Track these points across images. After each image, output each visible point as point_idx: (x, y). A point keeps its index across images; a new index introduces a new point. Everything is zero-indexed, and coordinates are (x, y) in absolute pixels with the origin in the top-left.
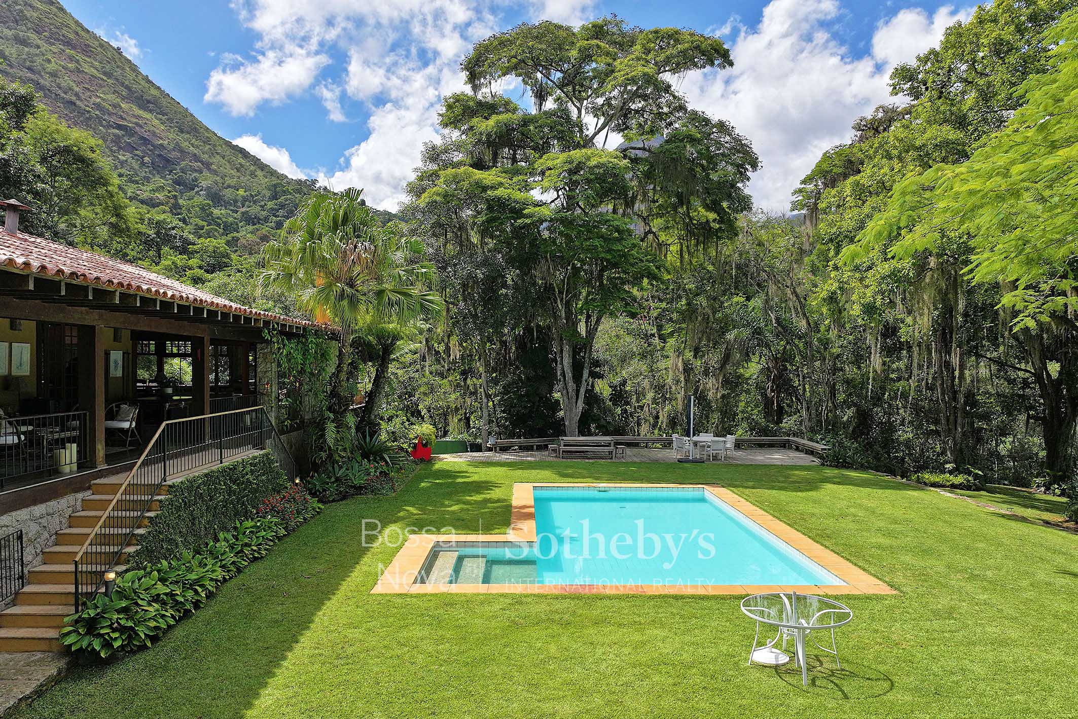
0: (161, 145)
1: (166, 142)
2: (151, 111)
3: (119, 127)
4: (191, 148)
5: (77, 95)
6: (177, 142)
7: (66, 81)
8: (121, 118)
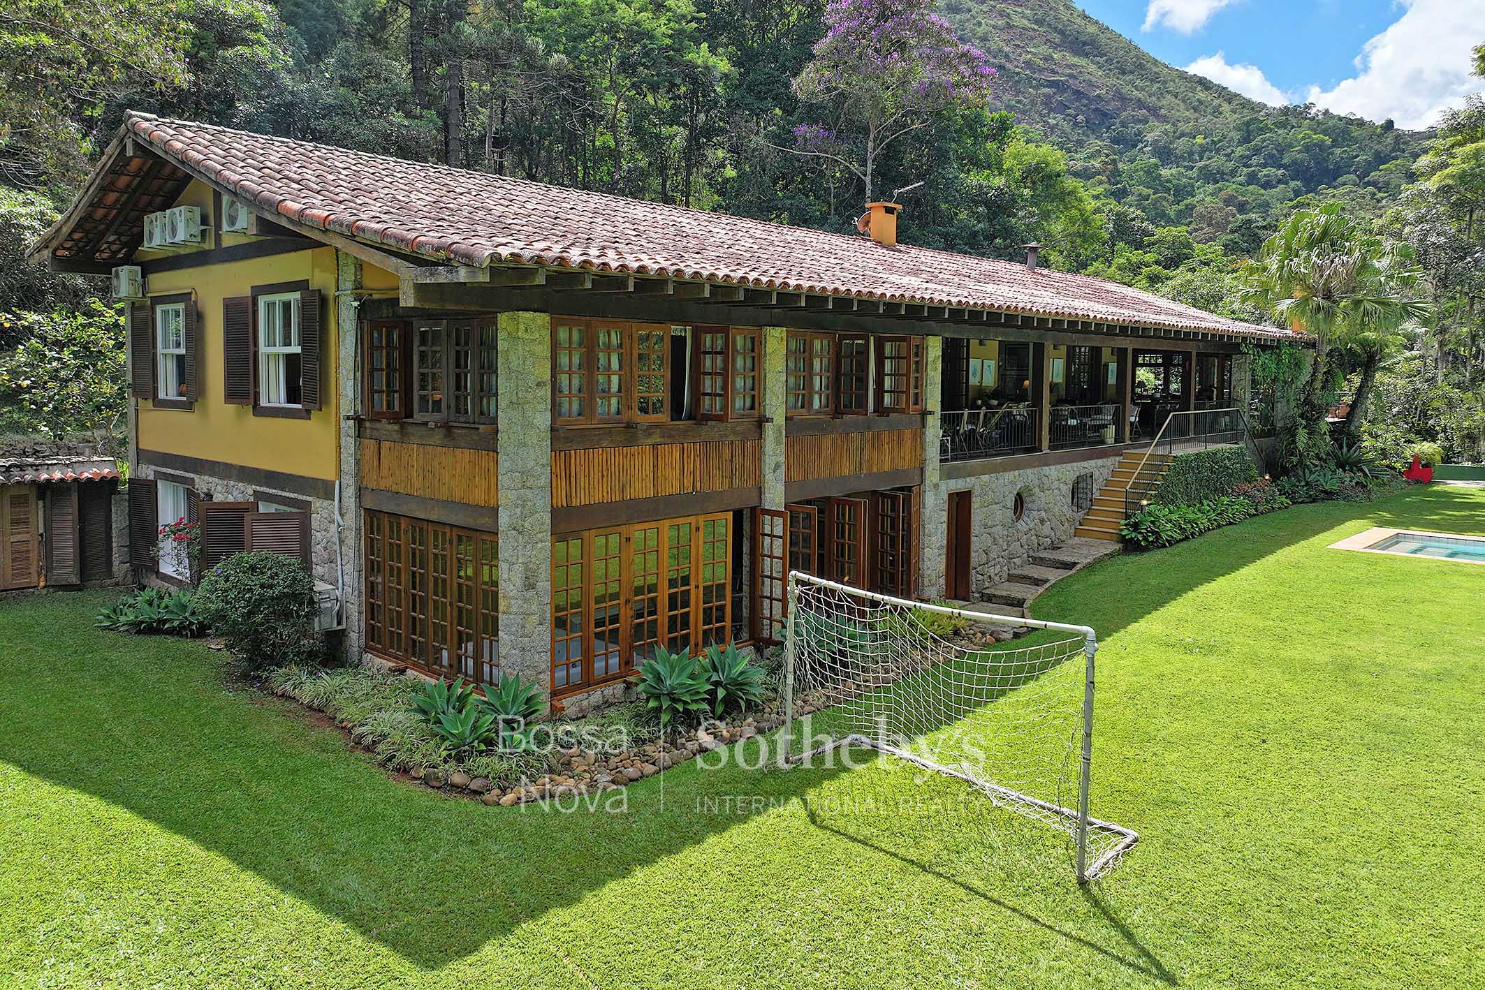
0: (1099, 96)
1: (1103, 92)
2: (1087, 55)
3: (1051, 84)
4: (1135, 92)
5: (1007, 56)
6: (1118, 88)
7: (997, 42)
8: (1054, 72)
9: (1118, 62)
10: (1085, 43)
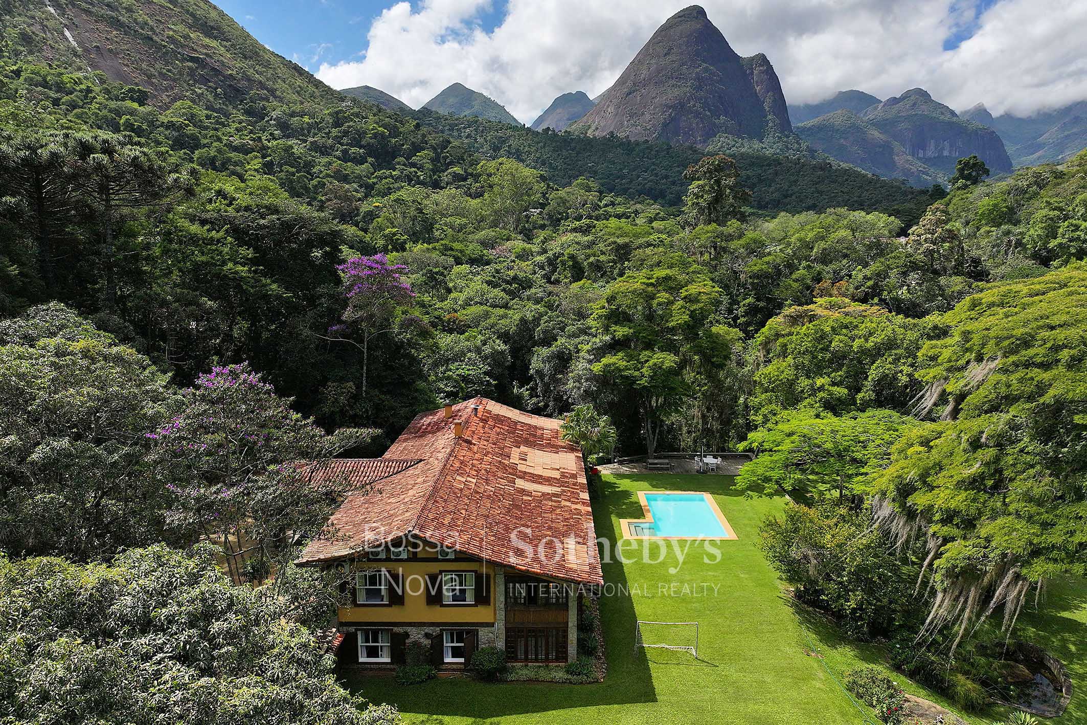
0: (231, 75)
1: (234, 72)
3: (193, 59)
4: (257, 76)
5: (152, 29)
7: (141, 15)
8: (193, 49)
9: (240, 48)
10: (212, 28)
